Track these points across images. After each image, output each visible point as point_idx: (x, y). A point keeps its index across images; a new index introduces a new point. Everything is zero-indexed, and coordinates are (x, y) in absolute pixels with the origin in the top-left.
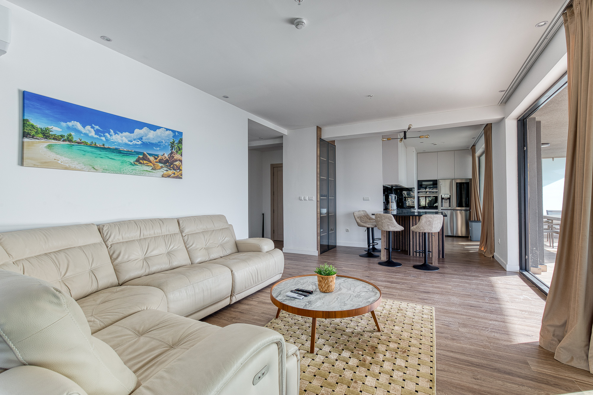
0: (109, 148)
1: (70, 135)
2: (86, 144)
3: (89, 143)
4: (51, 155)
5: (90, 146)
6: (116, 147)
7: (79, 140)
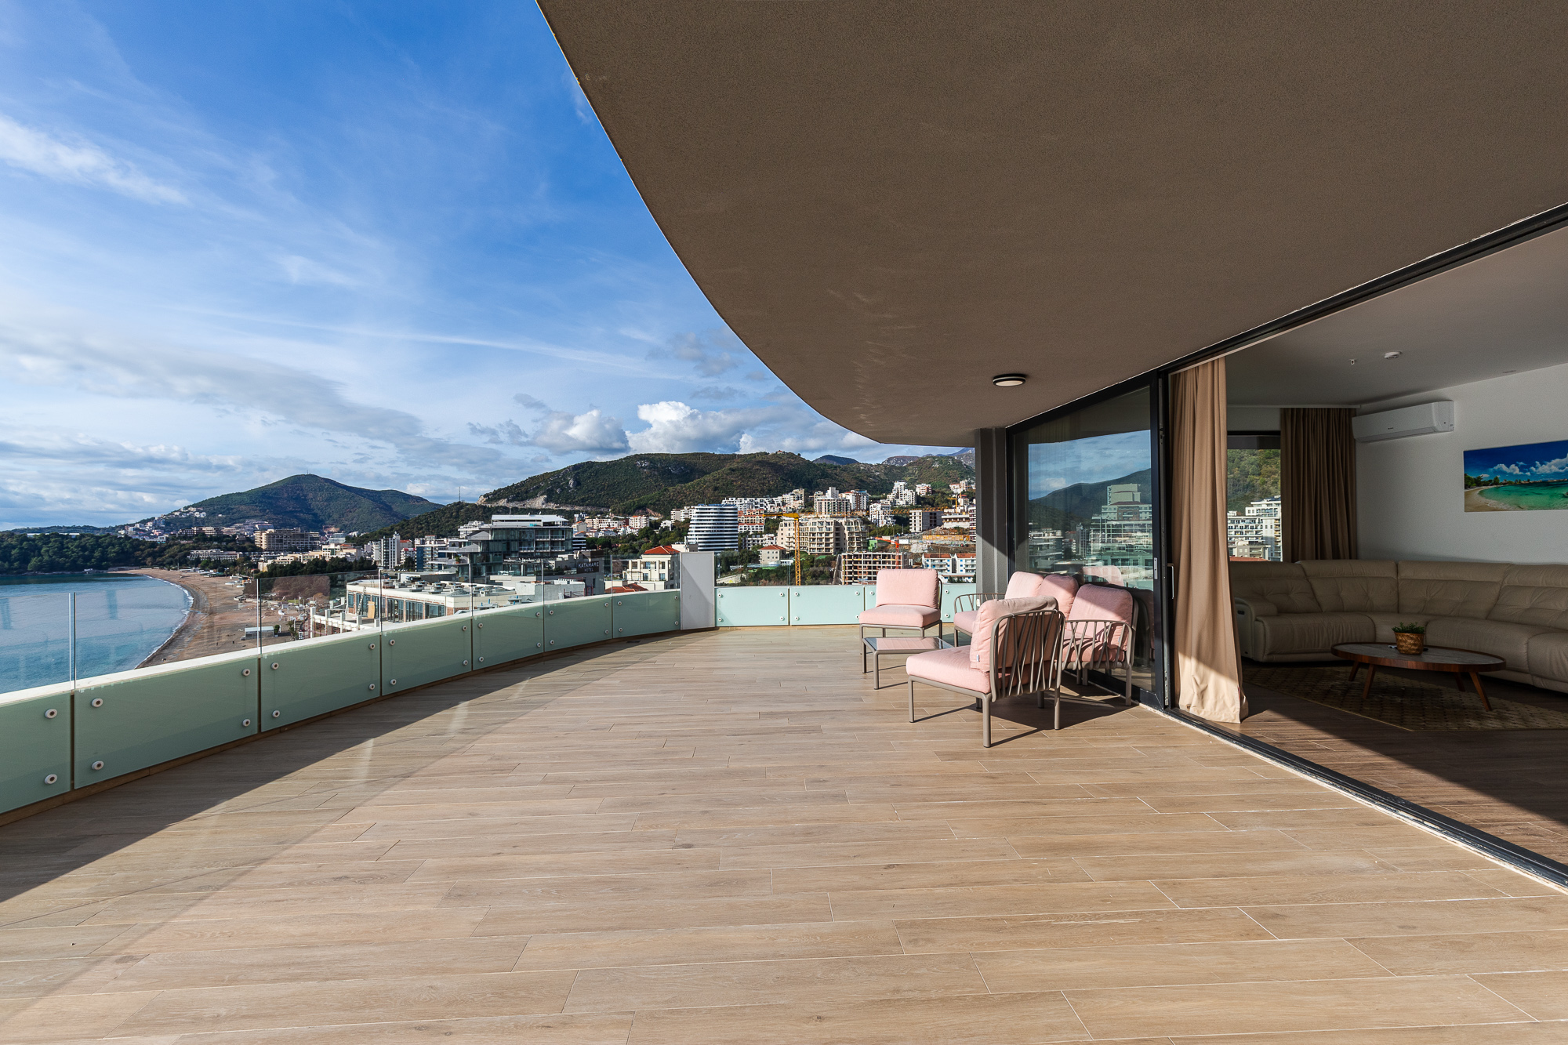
0: (1535, 483)
1: (1497, 478)
2: (1510, 483)
3: (1514, 482)
4: (1483, 500)
5: (1515, 485)
6: (1544, 479)
7: (1504, 482)
